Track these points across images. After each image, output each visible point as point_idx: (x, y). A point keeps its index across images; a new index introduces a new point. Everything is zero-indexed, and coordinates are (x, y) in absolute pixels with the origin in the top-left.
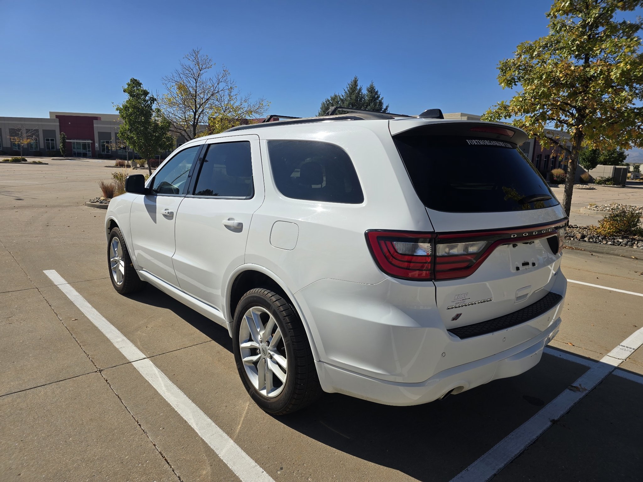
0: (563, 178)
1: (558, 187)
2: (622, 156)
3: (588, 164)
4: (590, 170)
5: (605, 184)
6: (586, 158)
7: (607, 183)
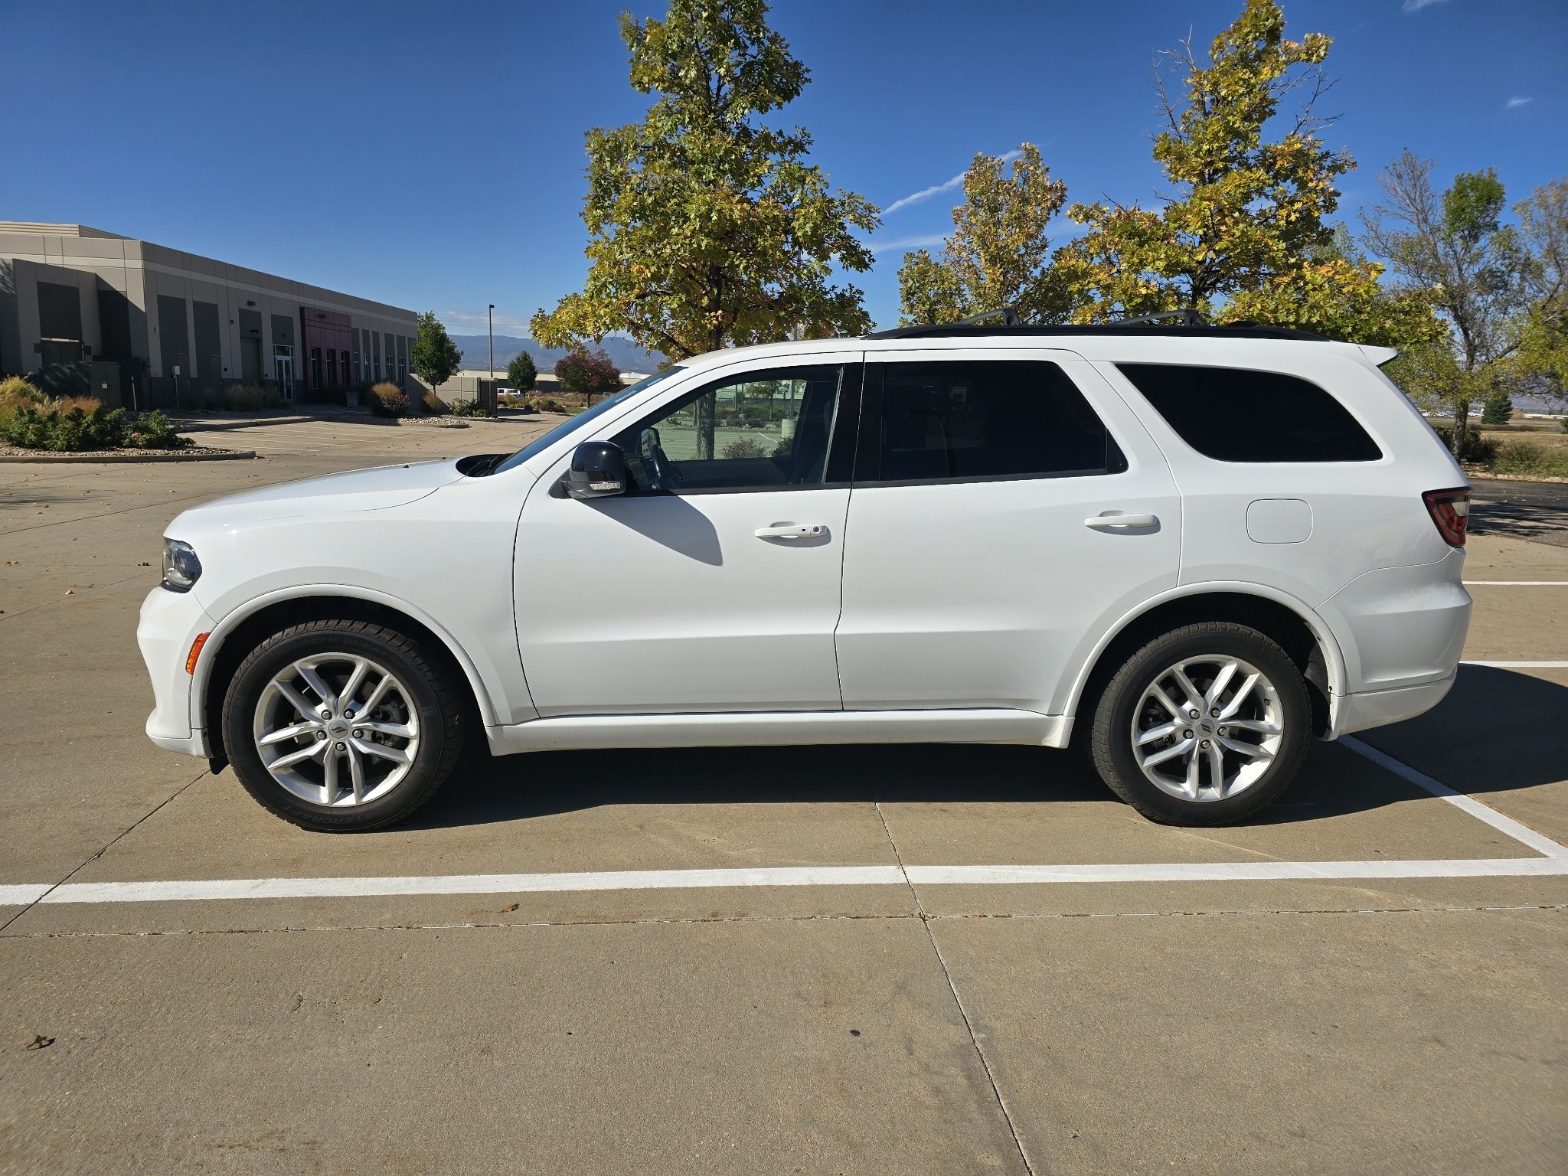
0: (401, 405)
1: (399, 425)
2: (453, 354)
3: (432, 372)
4: (437, 386)
5: (472, 415)
6: (427, 360)
7: (474, 412)
